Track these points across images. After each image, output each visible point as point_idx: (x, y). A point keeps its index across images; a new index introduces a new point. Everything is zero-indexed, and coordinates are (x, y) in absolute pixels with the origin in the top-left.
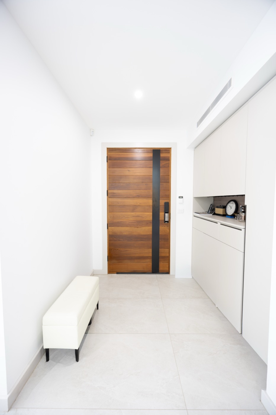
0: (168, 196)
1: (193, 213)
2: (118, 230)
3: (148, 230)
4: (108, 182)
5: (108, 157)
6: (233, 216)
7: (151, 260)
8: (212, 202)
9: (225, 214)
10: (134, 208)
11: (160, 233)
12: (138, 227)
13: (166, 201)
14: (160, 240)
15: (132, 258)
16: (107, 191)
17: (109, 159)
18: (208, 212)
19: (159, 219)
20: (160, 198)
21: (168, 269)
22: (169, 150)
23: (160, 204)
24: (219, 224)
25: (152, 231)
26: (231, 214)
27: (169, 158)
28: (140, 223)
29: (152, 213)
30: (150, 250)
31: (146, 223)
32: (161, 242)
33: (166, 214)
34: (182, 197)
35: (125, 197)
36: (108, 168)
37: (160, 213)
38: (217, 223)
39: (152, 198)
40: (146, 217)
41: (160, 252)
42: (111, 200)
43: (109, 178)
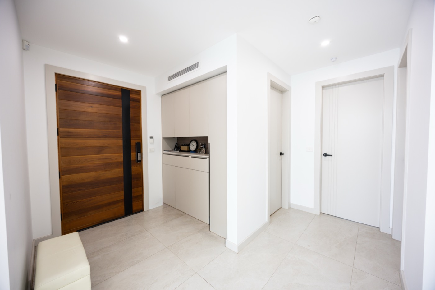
0: (140, 137)
1: (162, 152)
2: (77, 177)
3: (119, 172)
4: (58, 118)
5: (57, 86)
6: (195, 151)
7: (124, 202)
8: (176, 141)
9: (189, 150)
10: (100, 150)
11: (132, 174)
12: (106, 171)
13: (137, 141)
14: (133, 181)
15: (98, 208)
16: (58, 129)
17: (59, 88)
18: (174, 150)
19: (131, 159)
20: (131, 139)
21: (141, 207)
22: (139, 93)
23: (131, 145)
24: (190, 157)
25: (123, 172)
26: (194, 150)
27: (139, 100)
28: (108, 166)
29: (122, 154)
30: (122, 193)
31: (117, 165)
32: (134, 182)
33: (139, 154)
34: (153, 138)
35: (87, 137)
36: (58, 100)
37: (132, 153)
38: (188, 157)
39: (122, 139)
40: (116, 158)
41: (133, 192)
42: (63, 140)
43: (59, 112)
